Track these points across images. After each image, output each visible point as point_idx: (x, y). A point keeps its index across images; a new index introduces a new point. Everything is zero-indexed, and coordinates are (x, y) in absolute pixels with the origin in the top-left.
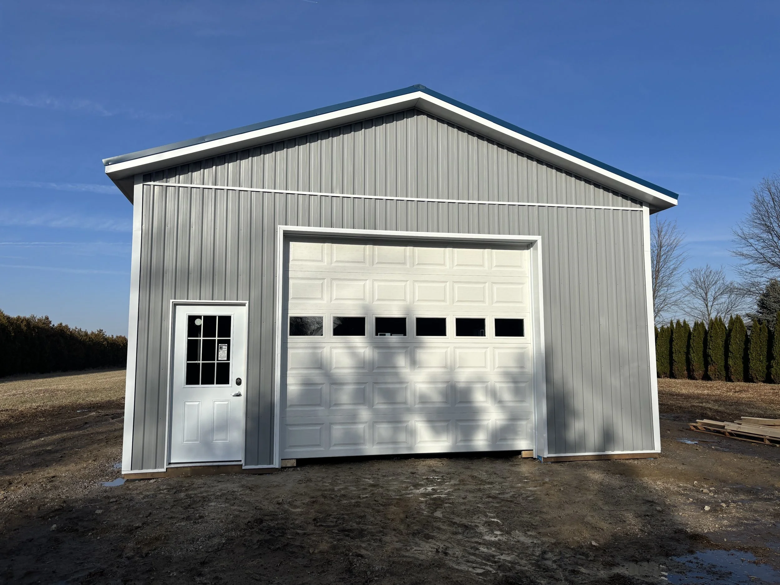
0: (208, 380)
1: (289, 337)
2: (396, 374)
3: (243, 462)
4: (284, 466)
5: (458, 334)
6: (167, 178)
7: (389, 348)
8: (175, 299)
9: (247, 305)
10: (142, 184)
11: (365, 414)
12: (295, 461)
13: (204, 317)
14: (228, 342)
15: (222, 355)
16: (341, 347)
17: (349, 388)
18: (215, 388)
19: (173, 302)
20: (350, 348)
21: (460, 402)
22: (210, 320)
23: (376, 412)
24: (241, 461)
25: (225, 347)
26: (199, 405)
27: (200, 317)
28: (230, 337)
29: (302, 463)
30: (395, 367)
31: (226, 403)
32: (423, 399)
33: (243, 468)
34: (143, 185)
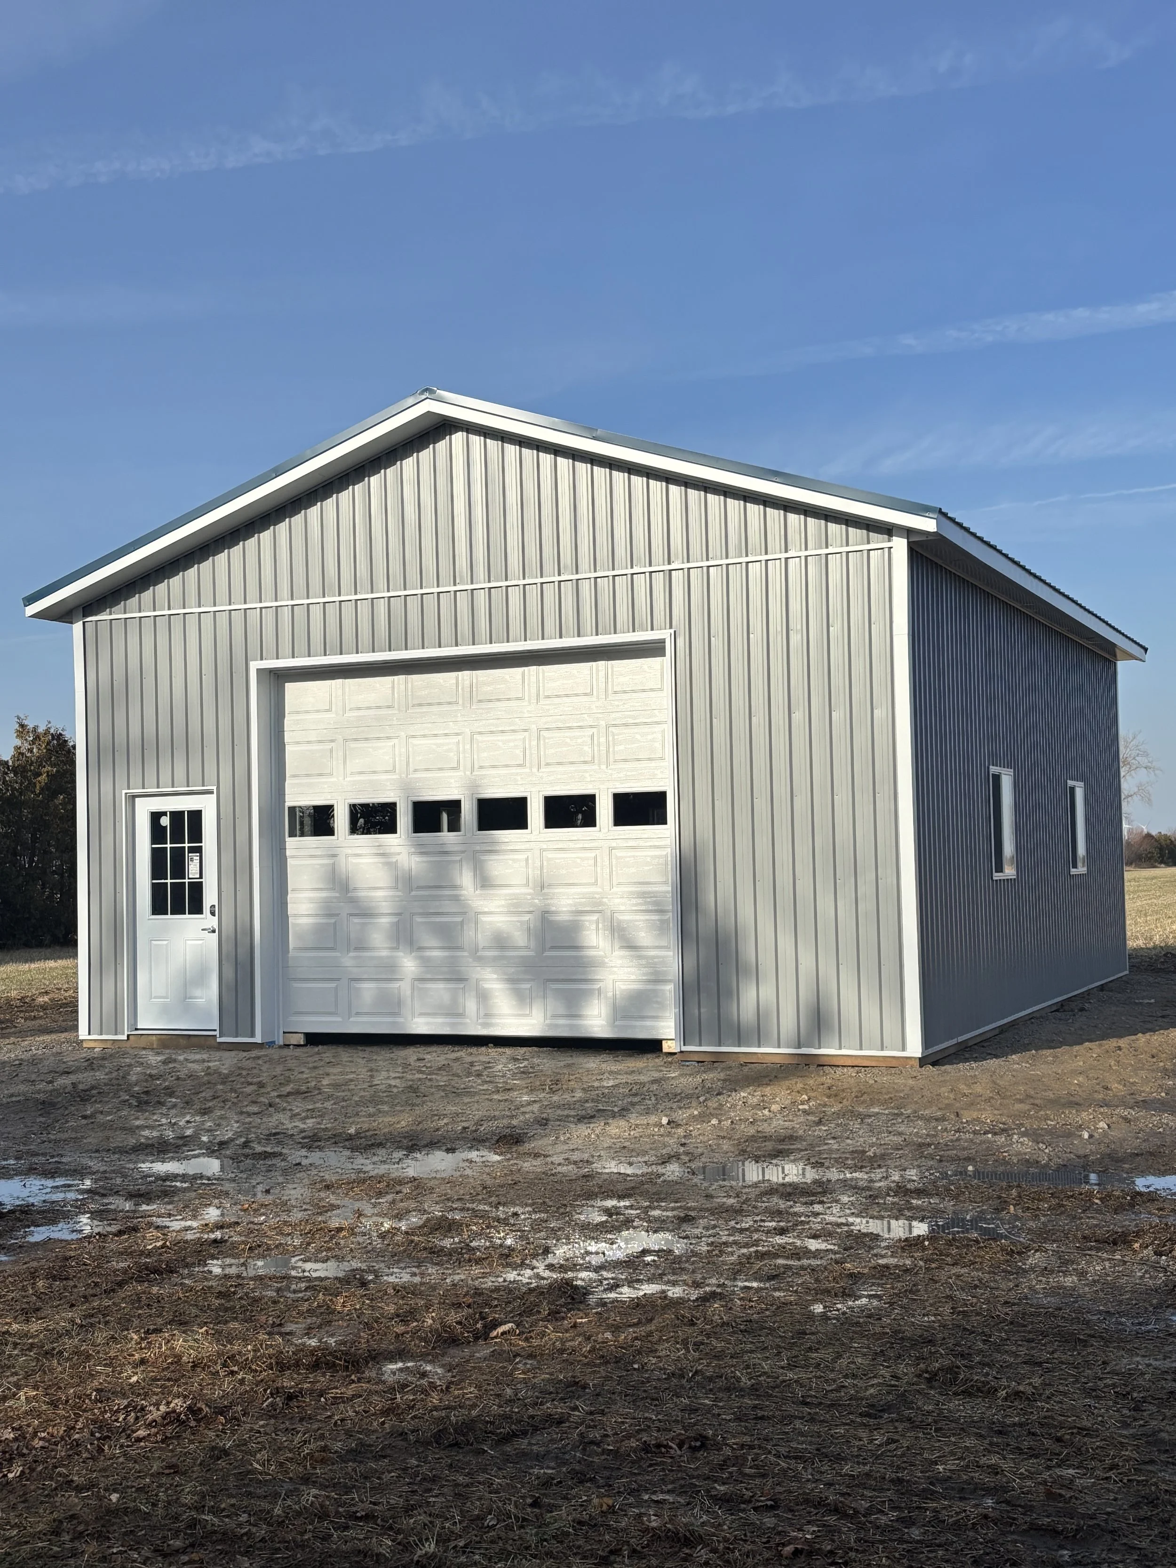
0: (178, 909)
1: (288, 839)
2: (456, 899)
3: (217, 1033)
4: (288, 1043)
5: (547, 826)
6: (111, 607)
7: (446, 853)
8: (129, 788)
9: (215, 791)
10: (81, 622)
11: (409, 965)
12: (302, 1036)
13: (170, 812)
14: (199, 850)
15: (192, 870)
16: (370, 854)
17: (385, 921)
18: (187, 920)
19: (126, 793)
20: (383, 855)
21: (553, 948)
22: (177, 816)
23: (425, 962)
24: (215, 1030)
25: (196, 857)
26: (167, 945)
27: (165, 814)
28: (201, 842)
29: (314, 1039)
30: (455, 887)
31: (200, 942)
32: (501, 942)
33: (219, 1040)
34: (84, 623)
